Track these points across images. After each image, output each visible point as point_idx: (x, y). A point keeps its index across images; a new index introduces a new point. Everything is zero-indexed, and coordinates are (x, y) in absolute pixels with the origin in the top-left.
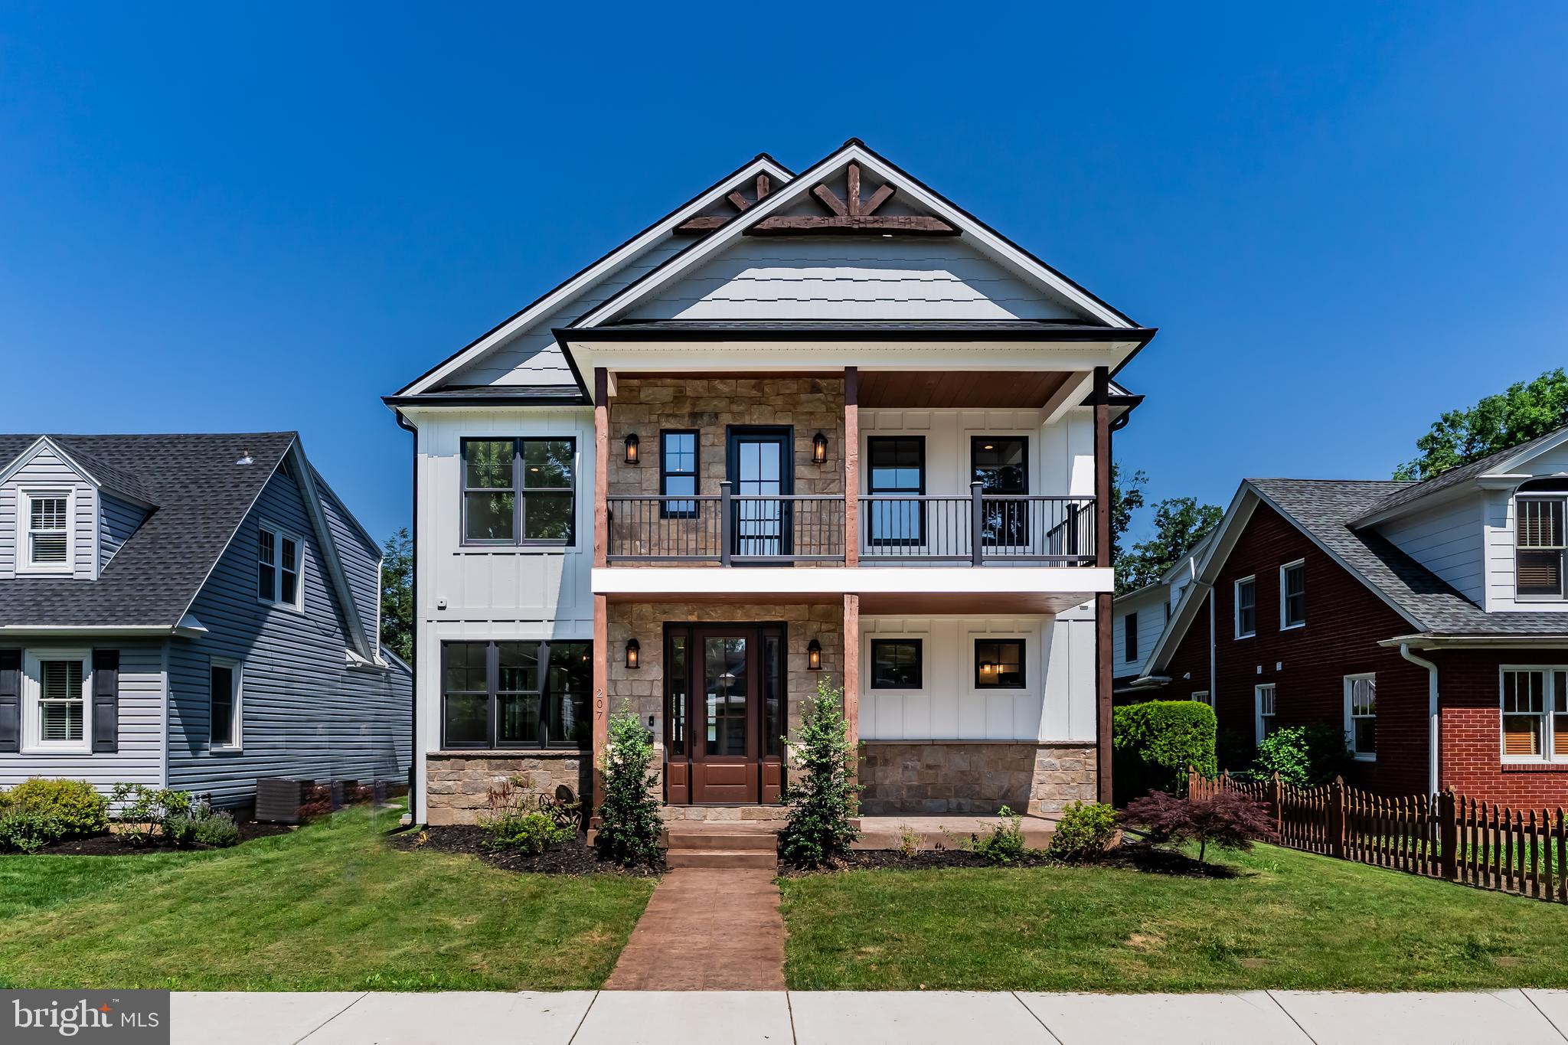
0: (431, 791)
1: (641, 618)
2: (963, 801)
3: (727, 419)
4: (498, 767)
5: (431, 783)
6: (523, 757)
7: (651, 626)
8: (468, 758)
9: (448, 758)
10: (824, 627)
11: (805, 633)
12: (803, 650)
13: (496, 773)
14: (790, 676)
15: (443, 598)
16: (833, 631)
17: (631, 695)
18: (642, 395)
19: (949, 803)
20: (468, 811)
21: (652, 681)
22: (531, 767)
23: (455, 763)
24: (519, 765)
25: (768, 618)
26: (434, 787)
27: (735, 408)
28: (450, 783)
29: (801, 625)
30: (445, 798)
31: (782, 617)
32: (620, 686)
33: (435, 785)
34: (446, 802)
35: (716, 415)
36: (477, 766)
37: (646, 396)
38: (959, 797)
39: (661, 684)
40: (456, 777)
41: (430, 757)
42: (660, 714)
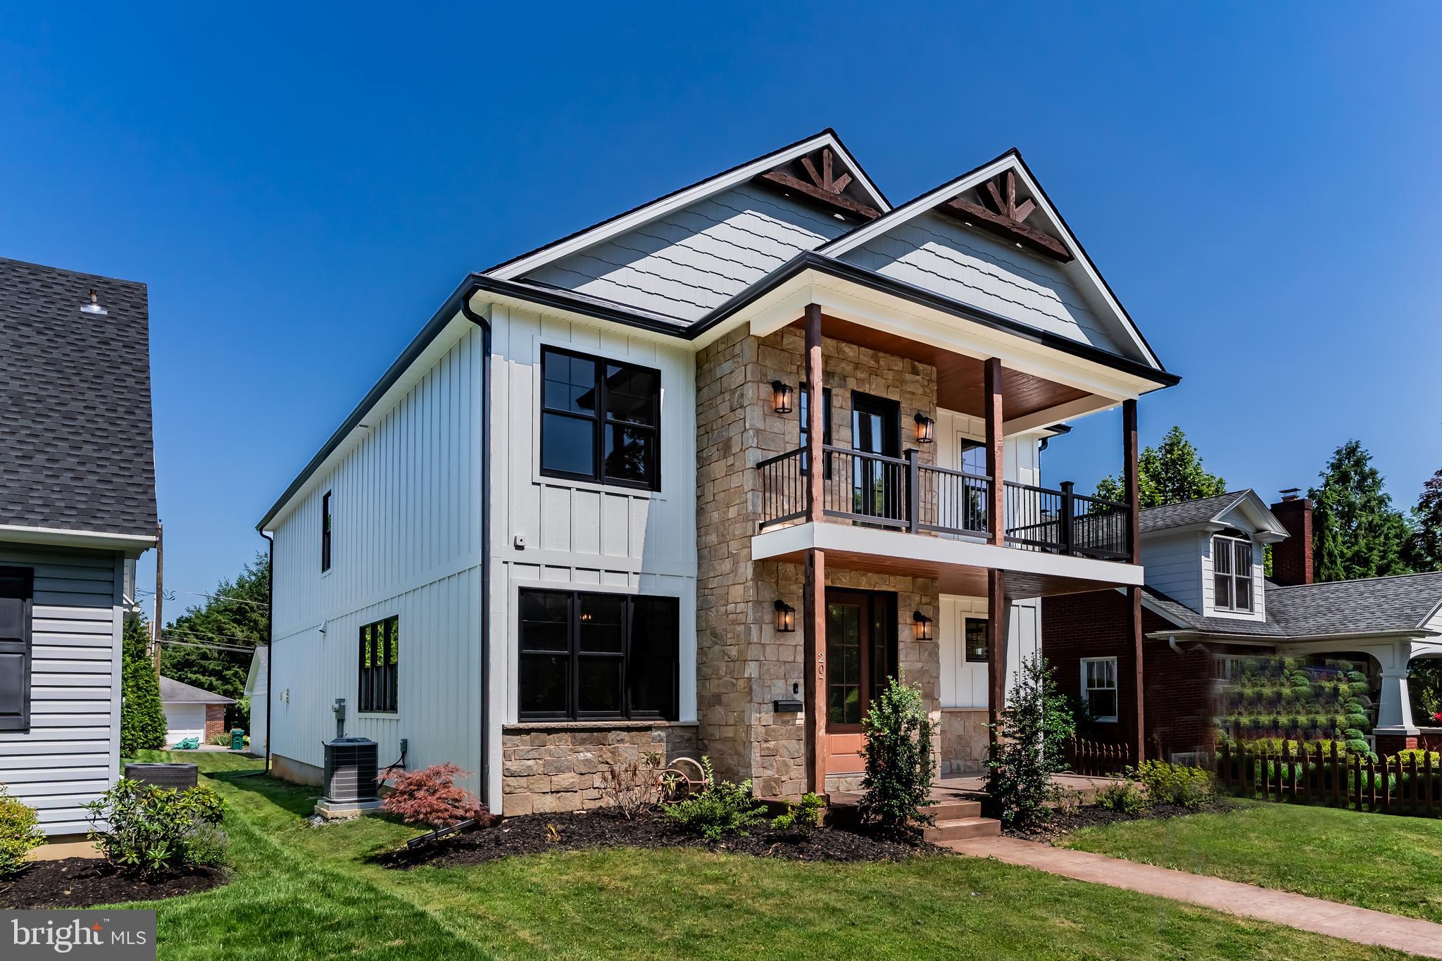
0: (508, 774)
1: (786, 578)
2: (961, 762)
3: (852, 384)
4: (583, 742)
5: (508, 764)
6: (609, 730)
7: (794, 587)
8: (550, 731)
9: (528, 731)
10: (924, 600)
11: (910, 605)
12: (909, 621)
13: (581, 749)
14: (901, 646)
15: (520, 535)
16: (929, 604)
17: (778, 661)
18: (785, 341)
19: (951, 765)
20: (549, 797)
21: (796, 646)
22: (618, 741)
23: (536, 738)
24: (605, 738)
25: (884, 588)
26: (512, 768)
27: (860, 375)
28: (531, 763)
29: (907, 596)
30: (523, 781)
31: (894, 587)
32: (768, 650)
33: (514, 766)
34: (525, 786)
35: (844, 378)
36: (560, 741)
37: (788, 344)
38: (957, 759)
39: (801, 649)
40: (536, 755)
41: (507, 731)
42: (802, 681)
